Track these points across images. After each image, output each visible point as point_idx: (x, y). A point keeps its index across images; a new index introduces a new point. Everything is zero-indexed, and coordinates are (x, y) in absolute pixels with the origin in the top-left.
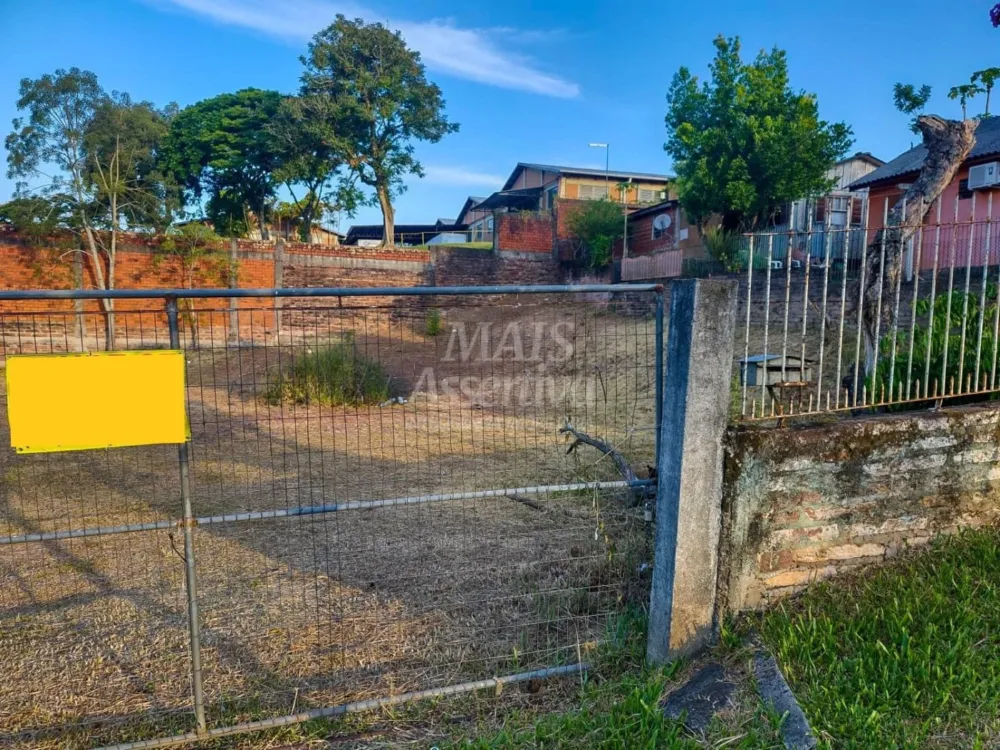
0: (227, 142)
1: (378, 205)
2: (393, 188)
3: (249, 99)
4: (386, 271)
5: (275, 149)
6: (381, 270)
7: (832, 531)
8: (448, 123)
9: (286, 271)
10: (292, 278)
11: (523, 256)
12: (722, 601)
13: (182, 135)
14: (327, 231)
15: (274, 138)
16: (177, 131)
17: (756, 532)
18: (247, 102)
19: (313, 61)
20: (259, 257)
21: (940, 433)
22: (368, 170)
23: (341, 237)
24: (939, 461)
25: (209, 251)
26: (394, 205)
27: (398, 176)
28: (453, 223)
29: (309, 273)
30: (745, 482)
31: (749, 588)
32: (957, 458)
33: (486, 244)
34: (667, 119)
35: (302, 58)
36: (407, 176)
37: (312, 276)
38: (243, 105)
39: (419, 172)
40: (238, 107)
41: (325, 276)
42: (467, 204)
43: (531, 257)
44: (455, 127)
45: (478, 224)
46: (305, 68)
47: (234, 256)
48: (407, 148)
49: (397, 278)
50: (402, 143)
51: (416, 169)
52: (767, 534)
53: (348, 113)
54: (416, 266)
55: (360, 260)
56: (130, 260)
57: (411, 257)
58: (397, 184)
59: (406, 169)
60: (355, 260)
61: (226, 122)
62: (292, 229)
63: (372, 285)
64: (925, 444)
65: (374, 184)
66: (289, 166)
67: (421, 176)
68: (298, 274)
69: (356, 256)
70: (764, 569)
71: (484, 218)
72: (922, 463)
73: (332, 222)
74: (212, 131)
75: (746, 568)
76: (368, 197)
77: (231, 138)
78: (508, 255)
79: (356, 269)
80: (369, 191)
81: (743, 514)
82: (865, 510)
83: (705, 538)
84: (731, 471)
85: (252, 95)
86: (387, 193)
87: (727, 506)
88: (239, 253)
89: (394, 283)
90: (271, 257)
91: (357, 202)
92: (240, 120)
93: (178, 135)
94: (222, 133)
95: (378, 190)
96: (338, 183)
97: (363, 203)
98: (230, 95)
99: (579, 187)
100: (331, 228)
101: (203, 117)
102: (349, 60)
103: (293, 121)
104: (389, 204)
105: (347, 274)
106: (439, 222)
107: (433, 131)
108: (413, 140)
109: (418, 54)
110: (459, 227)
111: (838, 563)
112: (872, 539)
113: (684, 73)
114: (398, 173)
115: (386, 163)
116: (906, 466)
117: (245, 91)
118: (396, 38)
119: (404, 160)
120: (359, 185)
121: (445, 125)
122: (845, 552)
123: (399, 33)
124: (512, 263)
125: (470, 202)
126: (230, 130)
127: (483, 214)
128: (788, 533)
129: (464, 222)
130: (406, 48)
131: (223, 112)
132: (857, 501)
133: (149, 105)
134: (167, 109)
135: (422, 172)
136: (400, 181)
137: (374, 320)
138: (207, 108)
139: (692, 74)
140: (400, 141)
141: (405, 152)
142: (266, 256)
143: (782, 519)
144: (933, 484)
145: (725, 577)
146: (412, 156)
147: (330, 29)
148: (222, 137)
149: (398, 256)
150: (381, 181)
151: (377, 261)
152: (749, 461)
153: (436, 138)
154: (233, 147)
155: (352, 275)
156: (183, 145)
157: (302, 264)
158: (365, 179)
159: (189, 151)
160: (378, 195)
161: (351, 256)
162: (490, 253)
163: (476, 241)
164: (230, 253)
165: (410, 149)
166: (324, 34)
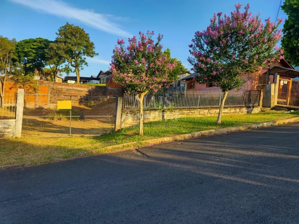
0: (32, 52)
1: (76, 72)
2: (80, 68)
3: (39, 41)
4: (78, 90)
5: (48, 56)
6: (77, 90)
7: (132, 121)
8: (96, 53)
9: (52, 89)
10: (53, 91)
11: (114, 89)
12: (121, 127)
13: (19, 49)
14: (59, 77)
15: (47, 53)
16: (17, 48)
18: (39, 42)
19: (59, 34)
20: (44, 85)
22: (73, 63)
23: (63, 79)
25: (31, 83)
26: (80, 73)
27: (82, 65)
28: (96, 77)
29: (58, 90)
30: (123, 116)
31: (123, 126)
32: (145, 115)
33: (105, 85)
35: (56, 33)
36: (84, 66)
37: (58, 91)
38: (37, 42)
40: (36, 43)
41: (62, 91)
42: (100, 72)
43: (116, 89)
44: (98, 54)
45: (103, 78)
46: (57, 36)
47: (38, 84)
48: (84, 58)
49: (81, 92)
50: (83, 57)
51: (86, 64)
52: (125, 121)
53: (69, 48)
54: (86, 90)
55: (71, 87)
56: (9, 84)
57: (85, 87)
58: (81, 67)
59: (84, 63)
60: (70, 87)
61: (32, 46)
62: (48, 76)
63: (74, 94)
65: (75, 67)
66: (51, 61)
68: (55, 90)
69: (70, 86)
70: (125, 124)
71: (105, 77)
73: (61, 75)
74: (28, 49)
75: (123, 124)
76: (73, 70)
77: (34, 51)
78: (110, 88)
79: (70, 89)
80: (73, 69)
81: (123, 119)
83: (119, 121)
84: (122, 115)
85: (40, 40)
86: (78, 69)
87: (121, 118)
88: (39, 84)
89: (80, 93)
90: (48, 85)
91: (70, 71)
92: (36, 46)
93: (17, 49)
94: (30, 49)
95: (76, 69)
96: (65, 66)
97: (71, 72)
98: (34, 39)
100: (60, 76)
101: (25, 45)
102: (70, 35)
103: (53, 49)
104: (78, 73)
105: (68, 91)
106: (92, 76)
107: (92, 55)
108: (86, 56)
109: (88, 34)
110: (98, 79)
111: (132, 124)
112: (136, 122)
114: (82, 64)
115: (78, 61)
117: (38, 38)
118: (82, 30)
119: (83, 61)
120: (71, 67)
121: (95, 54)
122: (133, 123)
123: (83, 29)
124: (111, 90)
125: (101, 72)
126: (33, 49)
127: (105, 76)
128: (127, 121)
129: (99, 77)
130: (85, 33)
131: (31, 44)
132: (134, 119)
133: (7, 38)
134: (13, 40)
135: (88, 65)
136: (82, 66)
137: (74, 103)
138: (27, 42)
140: (82, 56)
141: (83, 59)
142: (46, 85)
143: (127, 120)
145: (121, 125)
146: (85, 60)
147: (65, 26)
148: (31, 50)
149: (82, 87)
150: (76, 66)
151: (76, 88)
152: (123, 114)
153: (92, 57)
154: (34, 53)
155: (69, 91)
156: (19, 52)
157: (56, 87)
158: (72, 65)
159: (20, 54)
160: (76, 70)
162: (105, 87)
163: (102, 83)
164: (37, 83)
165: (85, 58)
166: (63, 27)
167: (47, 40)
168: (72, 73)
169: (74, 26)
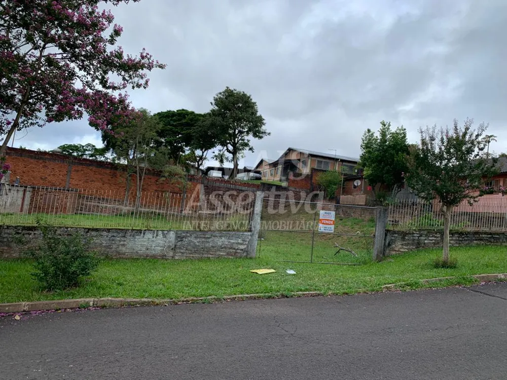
1: (233, 162)
2: (240, 156)
3: (181, 114)
8: (267, 132)
9: (205, 187)
10: (207, 190)
11: (298, 190)
12: (384, 254)
17: (389, 245)
20: (196, 181)
21: (417, 234)
22: (231, 147)
23: (203, 171)
24: (417, 238)
29: (214, 189)
31: (387, 253)
34: (361, 146)
35: (211, 103)
36: (247, 151)
39: (252, 150)
40: (177, 117)
44: (269, 134)
46: (212, 107)
51: (251, 149)
52: (391, 245)
54: (255, 190)
55: (234, 186)
56: (149, 178)
57: (253, 186)
58: (242, 154)
59: (247, 148)
64: (415, 235)
65: (232, 153)
67: (253, 152)
68: (209, 189)
70: (390, 250)
72: (414, 238)
76: (229, 159)
78: (292, 189)
80: (230, 156)
81: (387, 241)
82: (405, 244)
83: (382, 244)
84: (386, 235)
86: (237, 157)
87: (385, 240)
88: (188, 179)
90: (201, 181)
91: (225, 160)
95: (233, 156)
98: (174, 111)
99: (316, 161)
104: (237, 162)
106: (245, 167)
107: (260, 135)
108: (251, 137)
112: (406, 247)
113: (369, 131)
114: (243, 150)
115: (238, 145)
116: (412, 238)
117: (180, 110)
118: (249, 97)
119: (246, 145)
120: (226, 153)
122: (402, 250)
123: (250, 96)
129: (258, 170)
130: (252, 101)
132: (404, 242)
139: (372, 131)
140: (245, 137)
141: (246, 141)
142: (198, 181)
143: (393, 243)
144: (416, 242)
145: (384, 251)
146: (249, 144)
147: (223, 92)
150: (235, 152)
152: (388, 234)
153: (261, 137)
157: (212, 185)
158: (228, 151)
160: (233, 158)
161: (230, 184)
165: (248, 141)
166: (220, 93)
167: (193, 113)
168: (228, 163)
169: (237, 91)
